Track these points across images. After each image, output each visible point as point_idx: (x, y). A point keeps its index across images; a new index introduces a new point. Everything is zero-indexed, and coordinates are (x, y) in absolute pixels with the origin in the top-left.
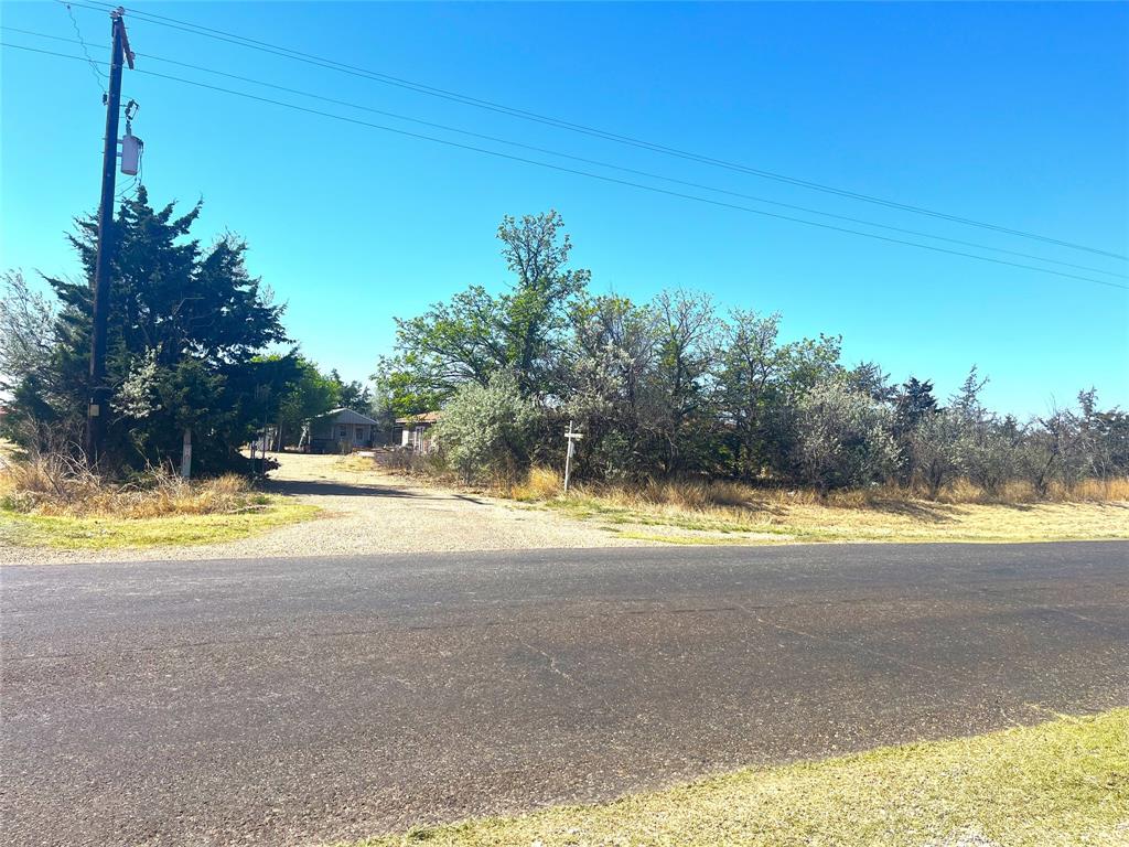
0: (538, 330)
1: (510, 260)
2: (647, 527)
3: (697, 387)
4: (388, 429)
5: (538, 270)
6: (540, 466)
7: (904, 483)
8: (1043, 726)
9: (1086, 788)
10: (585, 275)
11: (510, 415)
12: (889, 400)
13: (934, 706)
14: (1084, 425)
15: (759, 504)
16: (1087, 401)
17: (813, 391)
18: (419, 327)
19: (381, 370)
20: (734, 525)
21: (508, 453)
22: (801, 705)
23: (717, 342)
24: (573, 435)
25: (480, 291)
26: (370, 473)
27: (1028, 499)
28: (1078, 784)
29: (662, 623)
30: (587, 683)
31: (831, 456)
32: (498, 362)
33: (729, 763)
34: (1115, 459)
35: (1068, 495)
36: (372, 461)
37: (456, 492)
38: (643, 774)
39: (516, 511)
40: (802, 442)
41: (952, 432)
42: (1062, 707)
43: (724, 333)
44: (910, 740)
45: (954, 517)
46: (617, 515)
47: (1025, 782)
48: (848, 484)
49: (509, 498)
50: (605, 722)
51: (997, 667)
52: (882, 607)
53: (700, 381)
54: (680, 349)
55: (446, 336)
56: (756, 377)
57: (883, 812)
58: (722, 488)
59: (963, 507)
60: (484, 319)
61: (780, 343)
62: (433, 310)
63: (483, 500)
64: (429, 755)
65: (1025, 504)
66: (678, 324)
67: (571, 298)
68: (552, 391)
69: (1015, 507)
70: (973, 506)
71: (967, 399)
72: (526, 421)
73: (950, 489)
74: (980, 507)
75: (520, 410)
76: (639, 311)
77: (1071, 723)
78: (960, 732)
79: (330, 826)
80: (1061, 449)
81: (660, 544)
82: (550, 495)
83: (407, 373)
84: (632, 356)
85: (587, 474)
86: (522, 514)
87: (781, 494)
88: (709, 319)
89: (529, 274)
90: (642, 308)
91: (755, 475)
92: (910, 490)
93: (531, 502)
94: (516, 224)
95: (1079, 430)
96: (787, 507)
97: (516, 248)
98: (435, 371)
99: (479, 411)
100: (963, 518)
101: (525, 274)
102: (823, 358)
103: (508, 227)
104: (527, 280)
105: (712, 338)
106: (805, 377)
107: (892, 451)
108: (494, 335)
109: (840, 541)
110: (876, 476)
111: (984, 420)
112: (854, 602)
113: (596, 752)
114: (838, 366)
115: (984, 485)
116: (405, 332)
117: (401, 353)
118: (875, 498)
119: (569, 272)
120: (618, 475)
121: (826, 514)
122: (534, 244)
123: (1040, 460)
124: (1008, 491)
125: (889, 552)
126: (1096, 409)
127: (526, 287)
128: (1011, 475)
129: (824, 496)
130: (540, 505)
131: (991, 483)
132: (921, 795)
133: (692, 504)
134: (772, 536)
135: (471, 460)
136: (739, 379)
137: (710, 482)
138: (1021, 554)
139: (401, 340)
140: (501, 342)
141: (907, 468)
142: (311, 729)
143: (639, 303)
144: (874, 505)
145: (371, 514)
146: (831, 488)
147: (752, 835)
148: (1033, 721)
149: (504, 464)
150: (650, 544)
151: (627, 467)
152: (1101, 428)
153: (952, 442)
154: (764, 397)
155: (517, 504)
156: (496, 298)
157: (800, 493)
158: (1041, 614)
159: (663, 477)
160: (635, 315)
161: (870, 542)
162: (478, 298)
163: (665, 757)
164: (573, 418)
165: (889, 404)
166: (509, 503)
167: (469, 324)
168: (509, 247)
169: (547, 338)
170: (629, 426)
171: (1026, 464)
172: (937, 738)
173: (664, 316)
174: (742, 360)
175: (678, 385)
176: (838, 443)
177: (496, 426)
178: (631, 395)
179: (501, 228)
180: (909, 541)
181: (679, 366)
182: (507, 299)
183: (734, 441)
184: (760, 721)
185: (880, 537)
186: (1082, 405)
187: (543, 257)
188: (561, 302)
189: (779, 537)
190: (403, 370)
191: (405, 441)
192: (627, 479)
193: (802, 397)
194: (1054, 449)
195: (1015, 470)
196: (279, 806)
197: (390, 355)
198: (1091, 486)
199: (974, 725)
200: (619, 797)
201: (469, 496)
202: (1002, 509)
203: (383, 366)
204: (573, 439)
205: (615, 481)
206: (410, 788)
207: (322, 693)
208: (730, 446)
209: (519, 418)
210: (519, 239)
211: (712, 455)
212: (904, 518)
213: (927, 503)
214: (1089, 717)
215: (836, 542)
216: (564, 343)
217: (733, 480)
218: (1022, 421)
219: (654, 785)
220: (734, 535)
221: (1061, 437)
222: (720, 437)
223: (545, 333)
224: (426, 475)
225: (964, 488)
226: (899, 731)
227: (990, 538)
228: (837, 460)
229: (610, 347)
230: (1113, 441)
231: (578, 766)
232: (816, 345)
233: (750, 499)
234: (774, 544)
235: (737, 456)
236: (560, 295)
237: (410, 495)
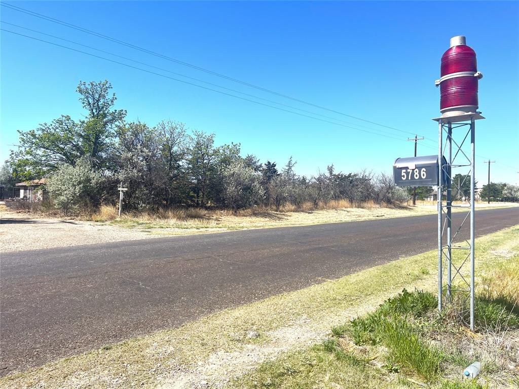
0: (100, 138)
1: (84, 103)
2: (163, 229)
3: (179, 166)
4: (10, 189)
5: (99, 109)
6: (106, 204)
7: (266, 205)
8: (323, 284)
9: (337, 300)
10: (124, 112)
11: (88, 180)
12: (260, 171)
13: (287, 282)
14: (330, 179)
15: (209, 217)
16: (330, 170)
17: (230, 167)
18: (34, 136)
19: (12, 158)
20: (201, 226)
21: (88, 199)
22: (242, 287)
23: (188, 145)
24: (123, 189)
25: (68, 118)
26: (6, 212)
27: (311, 209)
28: (335, 299)
29: (182, 265)
30: (158, 289)
31: (238, 195)
32: (78, 154)
33: (221, 308)
34: (341, 192)
35: (325, 207)
36: (5, 206)
37: (60, 219)
38: (189, 316)
39: (96, 226)
40: (226, 189)
41: (284, 183)
42: (328, 278)
43: (190, 141)
44: (281, 293)
45: (286, 218)
46: (148, 225)
47: (319, 300)
48: (245, 206)
49: (90, 221)
50: (169, 302)
51: (306, 267)
52: (265, 251)
53: (181, 163)
54: (170, 148)
55: (50, 141)
56: (205, 161)
57: (275, 315)
58: (193, 211)
59: (289, 214)
60: (70, 131)
61: (215, 146)
62: (42, 127)
63: (77, 222)
64: (98, 322)
65: (310, 211)
66: (169, 137)
67: (117, 123)
68: (109, 168)
69: (307, 212)
70: (292, 213)
71: (288, 170)
72: (97, 183)
73: (284, 206)
74: (295, 213)
75: (94, 178)
76: (150, 130)
77: (331, 282)
78: (297, 289)
79: (65, 352)
80: (322, 189)
81: (171, 236)
82: (112, 218)
83: (27, 159)
84: (150, 152)
85: (129, 207)
86: (100, 227)
87: (218, 212)
88: (184, 135)
89: (94, 111)
90: (152, 129)
91: (206, 204)
92: (268, 208)
93: (103, 222)
94: (87, 86)
95: (328, 181)
96: (221, 217)
97: (87, 97)
98: (44, 158)
99: (71, 178)
100: (289, 218)
101: (92, 111)
102: (233, 153)
103: (82, 87)
104: (93, 113)
105: (185, 144)
106: (226, 161)
107: (262, 192)
108: (76, 140)
109: (245, 229)
110: (256, 203)
111: (295, 178)
112: (255, 250)
113: (169, 312)
114: (239, 156)
115: (295, 204)
116: (25, 138)
117: (23, 149)
118: (255, 212)
119: (116, 111)
120: (145, 207)
121: (237, 219)
122: (97, 96)
123: (315, 193)
124: (304, 206)
125: (265, 232)
126: (334, 173)
127: (93, 117)
128: (305, 200)
129: (235, 212)
130: (107, 223)
131: (298, 203)
132: (287, 309)
133: (179, 218)
134: (218, 229)
135: (68, 203)
136: (198, 162)
137: (187, 209)
138: (311, 229)
139: (22, 143)
140: (80, 144)
141: (268, 199)
142: (39, 321)
143: (150, 126)
144: (255, 214)
145: (16, 232)
146: (238, 208)
147: (233, 329)
148: (319, 282)
149: (86, 205)
150: (166, 236)
151: (149, 203)
152: (336, 181)
153: (284, 188)
154: (209, 170)
155: (96, 223)
156: (77, 122)
157: (226, 211)
158: (320, 249)
159: (166, 207)
160: (149, 132)
161: (257, 228)
162: (67, 122)
163: (196, 310)
164: (122, 181)
165: (259, 173)
166: (92, 223)
167: (62, 134)
168: (83, 97)
169: (105, 142)
170: (149, 184)
171: (310, 195)
172: (290, 291)
173: (163, 133)
174: (199, 154)
175: (170, 164)
176: (241, 189)
177: (81, 185)
178: (150, 169)
179: (79, 87)
180: (271, 227)
181: (171, 156)
182: (83, 122)
183: (196, 189)
184: (229, 294)
185: (260, 227)
186: (328, 172)
187: (102, 103)
188: (111, 125)
189: (221, 229)
190: (25, 158)
191: (22, 196)
192: (149, 209)
193: (225, 170)
194: (319, 189)
195: (307, 198)
196: (39, 348)
197: (16, 150)
198: (333, 203)
199: (301, 286)
200: (182, 325)
201: (68, 221)
202: (302, 213)
203: (13, 156)
204: (122, 191)
205: (144, 210)
206: (95, 334)
207: (37, 307)
208: (195, 192)
209: (93, 181)
210: (88, 93)
211: (187, 196)
212: (267, 219)
213: (275, 212)
214: (337, 280)
215: (243, 230)
216: (113, 144)
217: (197, 207)
218: (308, 178)
219: (194, 319)
220: (201, 230)
221: (322, 184)
222: (190, 188)
223: (104, 140)
224: (40, 212)
225: (289, 206)
226: (277, 291)
227: (300, 224)
228: (240, 196)
229: (139, 147)
230: (340, 185)
231: (163, 317)
232: (230, 147)
233: (205, 215)
234: (219, 232)
235: (198, 196)
236: (111, 121)
237: (35, 222)
